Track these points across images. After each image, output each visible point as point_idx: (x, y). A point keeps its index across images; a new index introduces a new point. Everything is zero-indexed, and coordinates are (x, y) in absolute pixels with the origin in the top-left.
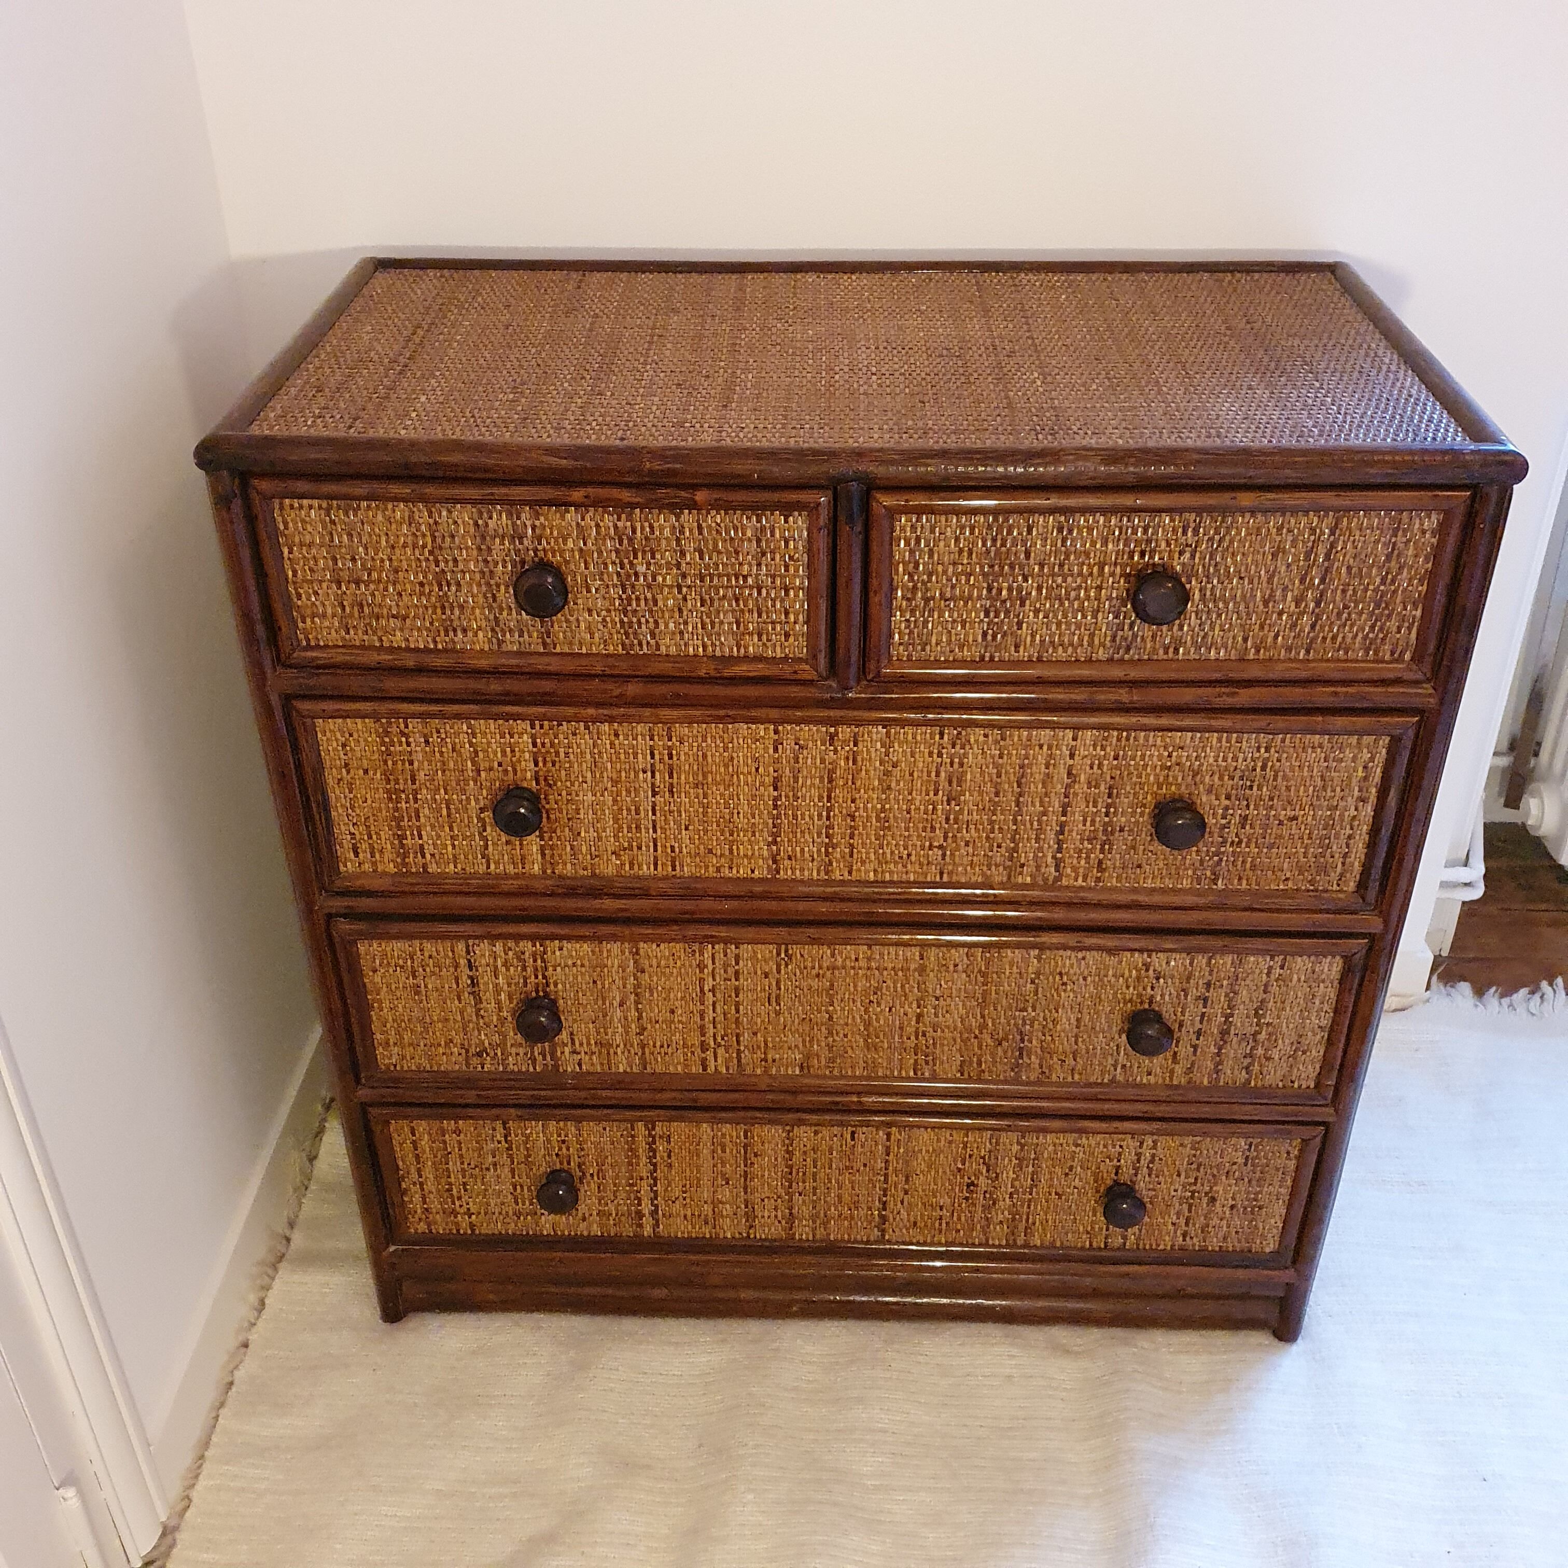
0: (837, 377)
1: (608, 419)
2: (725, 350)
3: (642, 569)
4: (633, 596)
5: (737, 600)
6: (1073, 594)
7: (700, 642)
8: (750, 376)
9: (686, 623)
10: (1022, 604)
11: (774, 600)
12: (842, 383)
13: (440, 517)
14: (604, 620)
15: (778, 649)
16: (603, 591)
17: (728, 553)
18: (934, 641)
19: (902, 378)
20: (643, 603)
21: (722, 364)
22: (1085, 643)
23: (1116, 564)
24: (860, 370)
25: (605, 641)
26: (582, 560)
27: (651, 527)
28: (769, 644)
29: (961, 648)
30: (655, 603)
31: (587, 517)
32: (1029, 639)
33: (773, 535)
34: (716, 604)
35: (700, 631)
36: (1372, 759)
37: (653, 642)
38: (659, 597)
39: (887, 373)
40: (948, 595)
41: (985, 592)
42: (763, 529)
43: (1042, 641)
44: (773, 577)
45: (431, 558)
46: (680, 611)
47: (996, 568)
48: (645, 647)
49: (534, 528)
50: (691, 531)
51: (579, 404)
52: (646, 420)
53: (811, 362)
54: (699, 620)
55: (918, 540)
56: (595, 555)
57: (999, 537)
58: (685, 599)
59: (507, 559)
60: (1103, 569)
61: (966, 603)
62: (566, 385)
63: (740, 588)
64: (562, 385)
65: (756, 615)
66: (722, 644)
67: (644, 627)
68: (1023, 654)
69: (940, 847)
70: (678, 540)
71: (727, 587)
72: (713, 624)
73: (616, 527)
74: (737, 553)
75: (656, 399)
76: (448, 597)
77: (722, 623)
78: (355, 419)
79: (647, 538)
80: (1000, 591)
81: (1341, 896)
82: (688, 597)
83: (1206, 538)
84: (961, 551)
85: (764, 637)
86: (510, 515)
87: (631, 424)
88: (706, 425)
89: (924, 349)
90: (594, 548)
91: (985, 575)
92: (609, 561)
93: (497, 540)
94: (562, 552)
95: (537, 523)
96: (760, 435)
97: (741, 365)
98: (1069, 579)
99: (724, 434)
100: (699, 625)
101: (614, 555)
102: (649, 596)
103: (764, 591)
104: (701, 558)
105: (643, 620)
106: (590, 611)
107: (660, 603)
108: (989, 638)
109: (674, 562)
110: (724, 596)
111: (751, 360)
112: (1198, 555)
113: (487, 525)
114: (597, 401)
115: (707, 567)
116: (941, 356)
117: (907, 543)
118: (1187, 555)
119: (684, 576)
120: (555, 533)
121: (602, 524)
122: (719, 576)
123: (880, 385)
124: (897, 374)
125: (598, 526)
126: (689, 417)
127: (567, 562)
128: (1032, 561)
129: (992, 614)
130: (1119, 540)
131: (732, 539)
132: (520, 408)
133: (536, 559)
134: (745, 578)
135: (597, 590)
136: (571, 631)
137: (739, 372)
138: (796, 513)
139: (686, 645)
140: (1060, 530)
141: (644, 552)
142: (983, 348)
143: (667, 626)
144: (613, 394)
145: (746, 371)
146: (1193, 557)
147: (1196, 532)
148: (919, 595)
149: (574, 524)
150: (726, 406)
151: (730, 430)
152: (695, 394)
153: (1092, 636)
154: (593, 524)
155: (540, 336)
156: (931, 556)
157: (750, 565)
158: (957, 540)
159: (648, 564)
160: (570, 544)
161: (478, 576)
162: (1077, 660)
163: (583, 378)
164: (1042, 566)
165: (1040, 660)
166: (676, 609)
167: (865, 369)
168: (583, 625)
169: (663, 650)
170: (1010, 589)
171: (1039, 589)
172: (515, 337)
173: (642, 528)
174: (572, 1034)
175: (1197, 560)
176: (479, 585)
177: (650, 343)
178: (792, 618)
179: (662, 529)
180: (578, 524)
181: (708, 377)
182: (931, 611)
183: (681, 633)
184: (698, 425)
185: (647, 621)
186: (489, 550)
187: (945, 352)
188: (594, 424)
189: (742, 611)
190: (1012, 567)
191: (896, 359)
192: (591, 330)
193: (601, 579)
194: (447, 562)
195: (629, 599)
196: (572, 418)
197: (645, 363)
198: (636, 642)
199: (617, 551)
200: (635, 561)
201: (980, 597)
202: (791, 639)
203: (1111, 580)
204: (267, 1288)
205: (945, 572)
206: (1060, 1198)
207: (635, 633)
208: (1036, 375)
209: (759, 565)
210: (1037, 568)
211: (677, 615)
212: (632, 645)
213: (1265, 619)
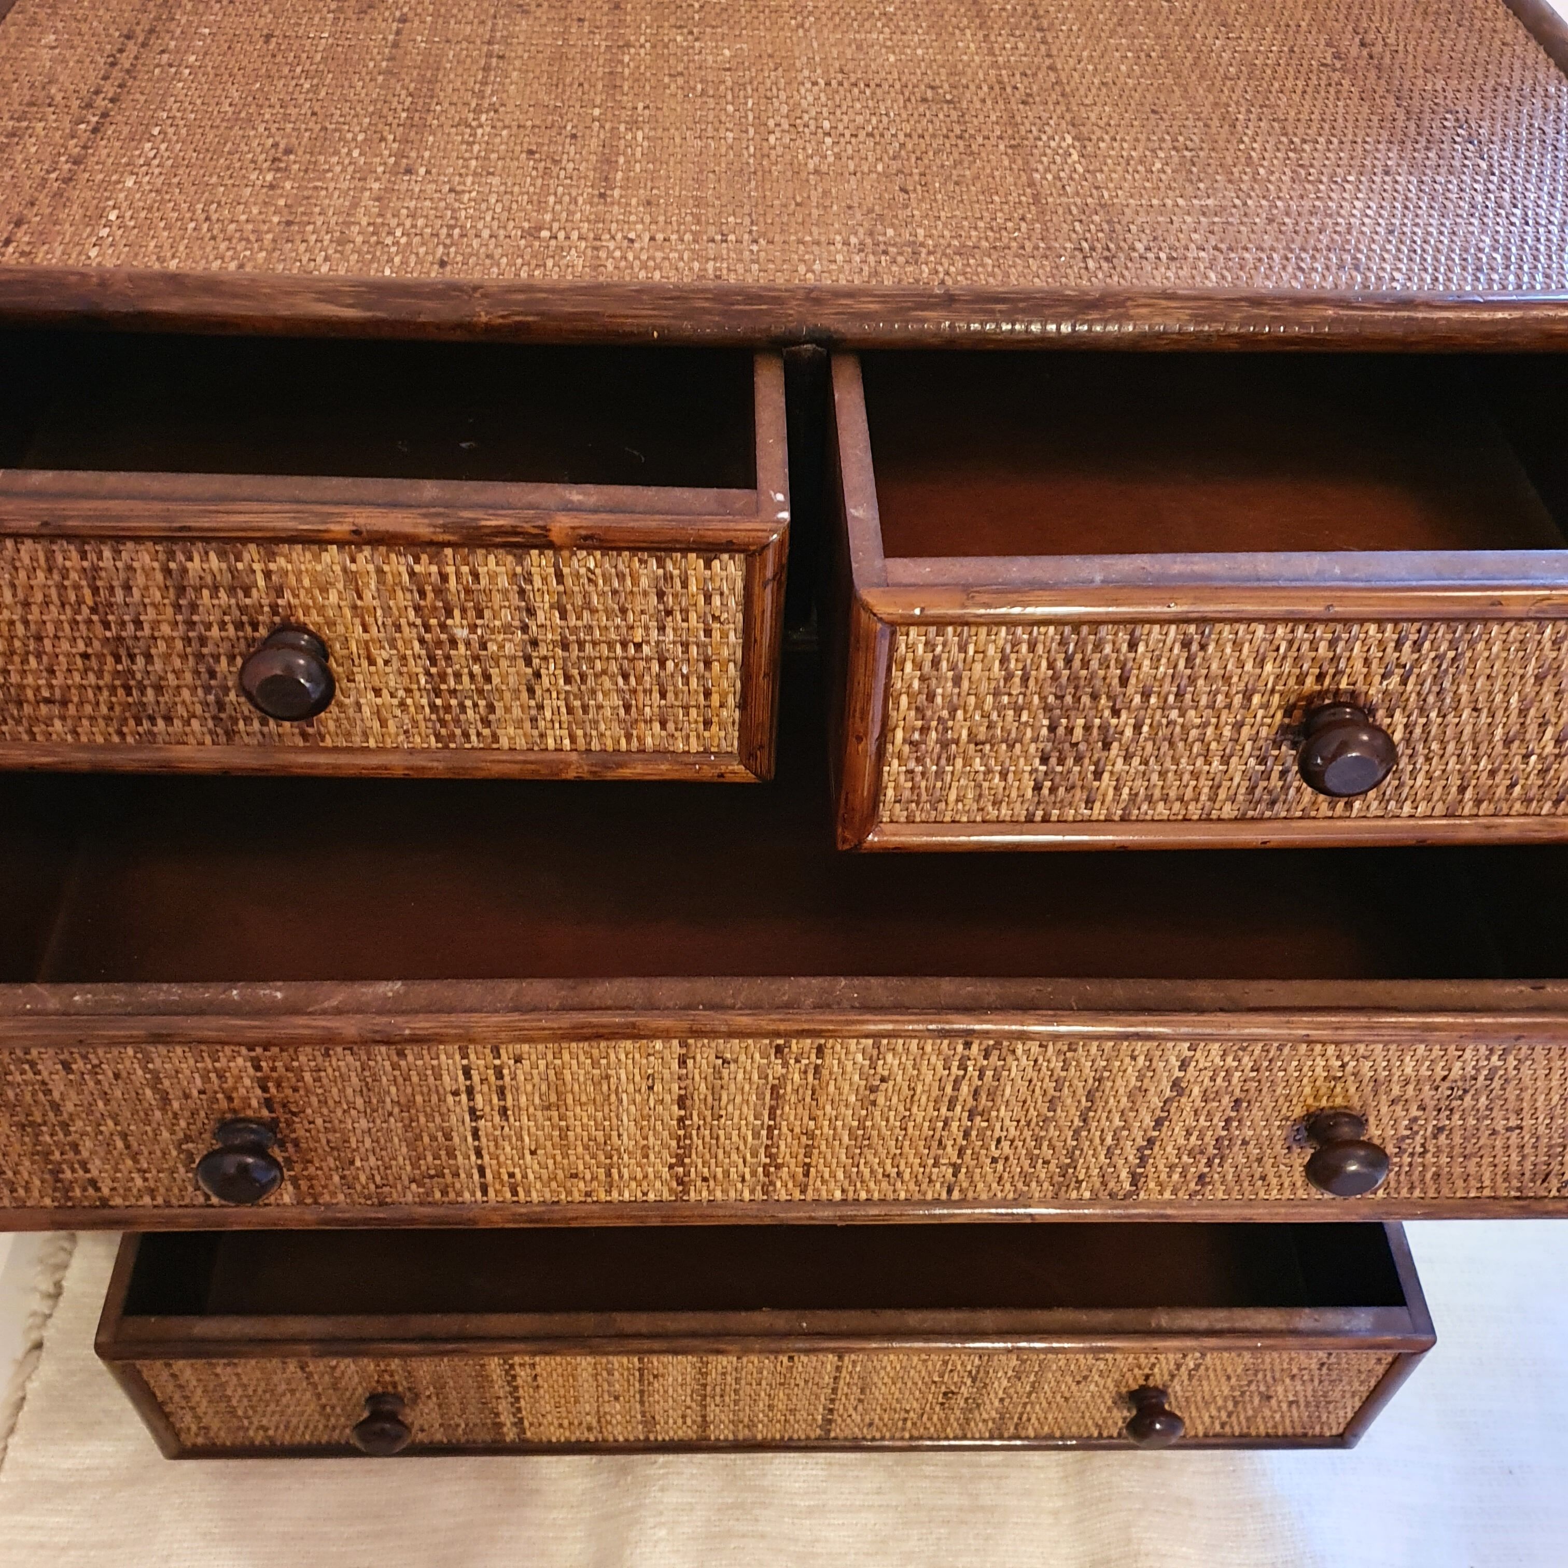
0: (772, 139)
1: (421, 222)
2: (600, 86)
3: (462, 633)
4: (449, 670)
5: (626, 677)
6: (1194, 733)
7: (565, 733)
8: (640, 135)
9: (540, 707)
10: (1107, 746)
11: (686, 679)
12: (780, 150)
13: (100, 558)
14: (402, 704)
15: (693, 740)
16: (396, 663)
17: (609, 614)
18: (952, 797)
19: (870, 143)
20: (466, 679)
21: (597, 112)
22: (1203, 798)
23: (1273, 691)
24: (806, 126)
25: (406, 732)
26: (357, 621)
27: (476, 576)
28: (678, 734)
29: (996, 803)
30: (488, 678)
31: (361, 558)
32: (1111, 792)
33: (685, 585)
34: (591, 681)
35: (565, 717)
37: (486, 732)
38: (494, 671)
39: (847, 133)
40: (981, 737)
41: (1044, 731)
42: (668, 577)
43: (1134, 796)
44: (686, 646)
45: (95, 618)
46: (531, 691)
47: (1069, 699)
48: (474, 738)
49: (268, 574)
50: (544, 579)
51: (376, 192)
52: (480, 225)
53: (730, 108)
54: (562, 703)
55: (936, 663)
56: (379, 612)
57: (1079, 656)
58: (537, 675)
59: (227, 618)
60: (1250, 700)
61: (1011, 747)
62: (356, 153)
63: (632, 660)
64: (349, 153)
65: (656, 695)
66: (602, 735)
67: (470, 712)
68: (1098, 812)
70: (522, 592)
71: (608, 658)
72: (585, 708)
73: (412, 574)
74: (623, 611)
75: (495, 180)
76: (133, 674)
77: (600, 707)
78: (18, 224)
79: (468, 591)
80: (1070, 730)
82: (543, 671)
83: (1433, 654)
84: (1009, 677)
85: (671, 726)
86: (222, 555)
87: (457, 231)
88: (575, 235)
89: (898, 86)
90: (376, 603)
91: (1047, 709)
92: (403, 621)
93: (206, 593)
94: (321, 610)
95: (272, 566)
96: (659, 255)
97: (625, 115)
98: (1192, 713)
99: (603, 254)
100: (564, 710)
101: (411, 613)
102: (476, 669)
103: (670, 665)
104: (563, 617)
105: (469, 703)
106: (377, 692)
107: (496, 680)
108: (1045, 791)
109: (516, 623)
110: (604, 672)
111: (640, 106)
112: (1412, 679)
113: (185, 571)
114: (404, 186)
115: (575, 630)
116: (924, 100)
117: (918, 666)
118: (1396, 679)
119: (535, 643)
120: (306, 582)
121: (386, 568)
122: (595, 643)
123: (838, 156)
124: (862, 135)
125: (380, 571)
126: (548, 217)
127: (331, 624)
128: (1130, 690)
129: (1053, 761)
130: (1284, 658)
131: (615, 592)
132: (282, 202)
133: (277, 619)
134: (638, 646)
135: (386, 662)
136: (348, 719)
137: (622, 128)
138: (725, 556)
139: (542, 736)
140: (1186, 645)
141: (464, 611)
142: (985, 88)
143: (508, 710)
144: (428, 172)
145: (634, 124)
146: (1404, 682)
147: (1417, 646)
148: (934, 735)
149: (337, 568)
150: (602, 196)
151: (612, 245)
152: (555, 170)
153: (1215, 789)
154: (371, 567)
155: (318, 57)
156: (957, 681)
157: (646, 628)
158: (1004, 660)
159: (473, 628)
160: (333, 597)
161: (179, 644)
162: (1185, 819)
163: (382, 139)
164: (1146, 695)
165: (1125, 819)
166: (523, 688)
167: (812, 123)
168: (366, 710)
169: (504, 743)
170: (1087, 728)
171: (1137, 728)
172: (279, 58)
173: (458, 574)
175: (1410, 687)
176: (184, 657)
177: (486, 69)
178: (715, 699)
179: (493, 576)
180: (345, 570)
181: (574, 136)
182: (950, 760)
183: (534, 720)
184: (561, 235)
185: (475, 705)
186: (194, 607)
187: (930, 94)
188: (398, 233)
189: (635, 691)
190: (1095, 697)
191: (858, 106)
192: (395, 45)
193: (393, 646)
194: (123, 624)
195: (443, 677)
196: (364, 222)
197: (478, 111)
198: (458, 732)
199: (417, 609)
200: (449, 622)
201: (1035, 740)
202: (715, 728)
203: (1261, 713)
205: (979, 706)
207: (457, 721)
208: (1069, 140)
209: (662, 629)
210: (1137, 699)
211: (525, 695)
212: (452, 736)
213: (1501, 764)
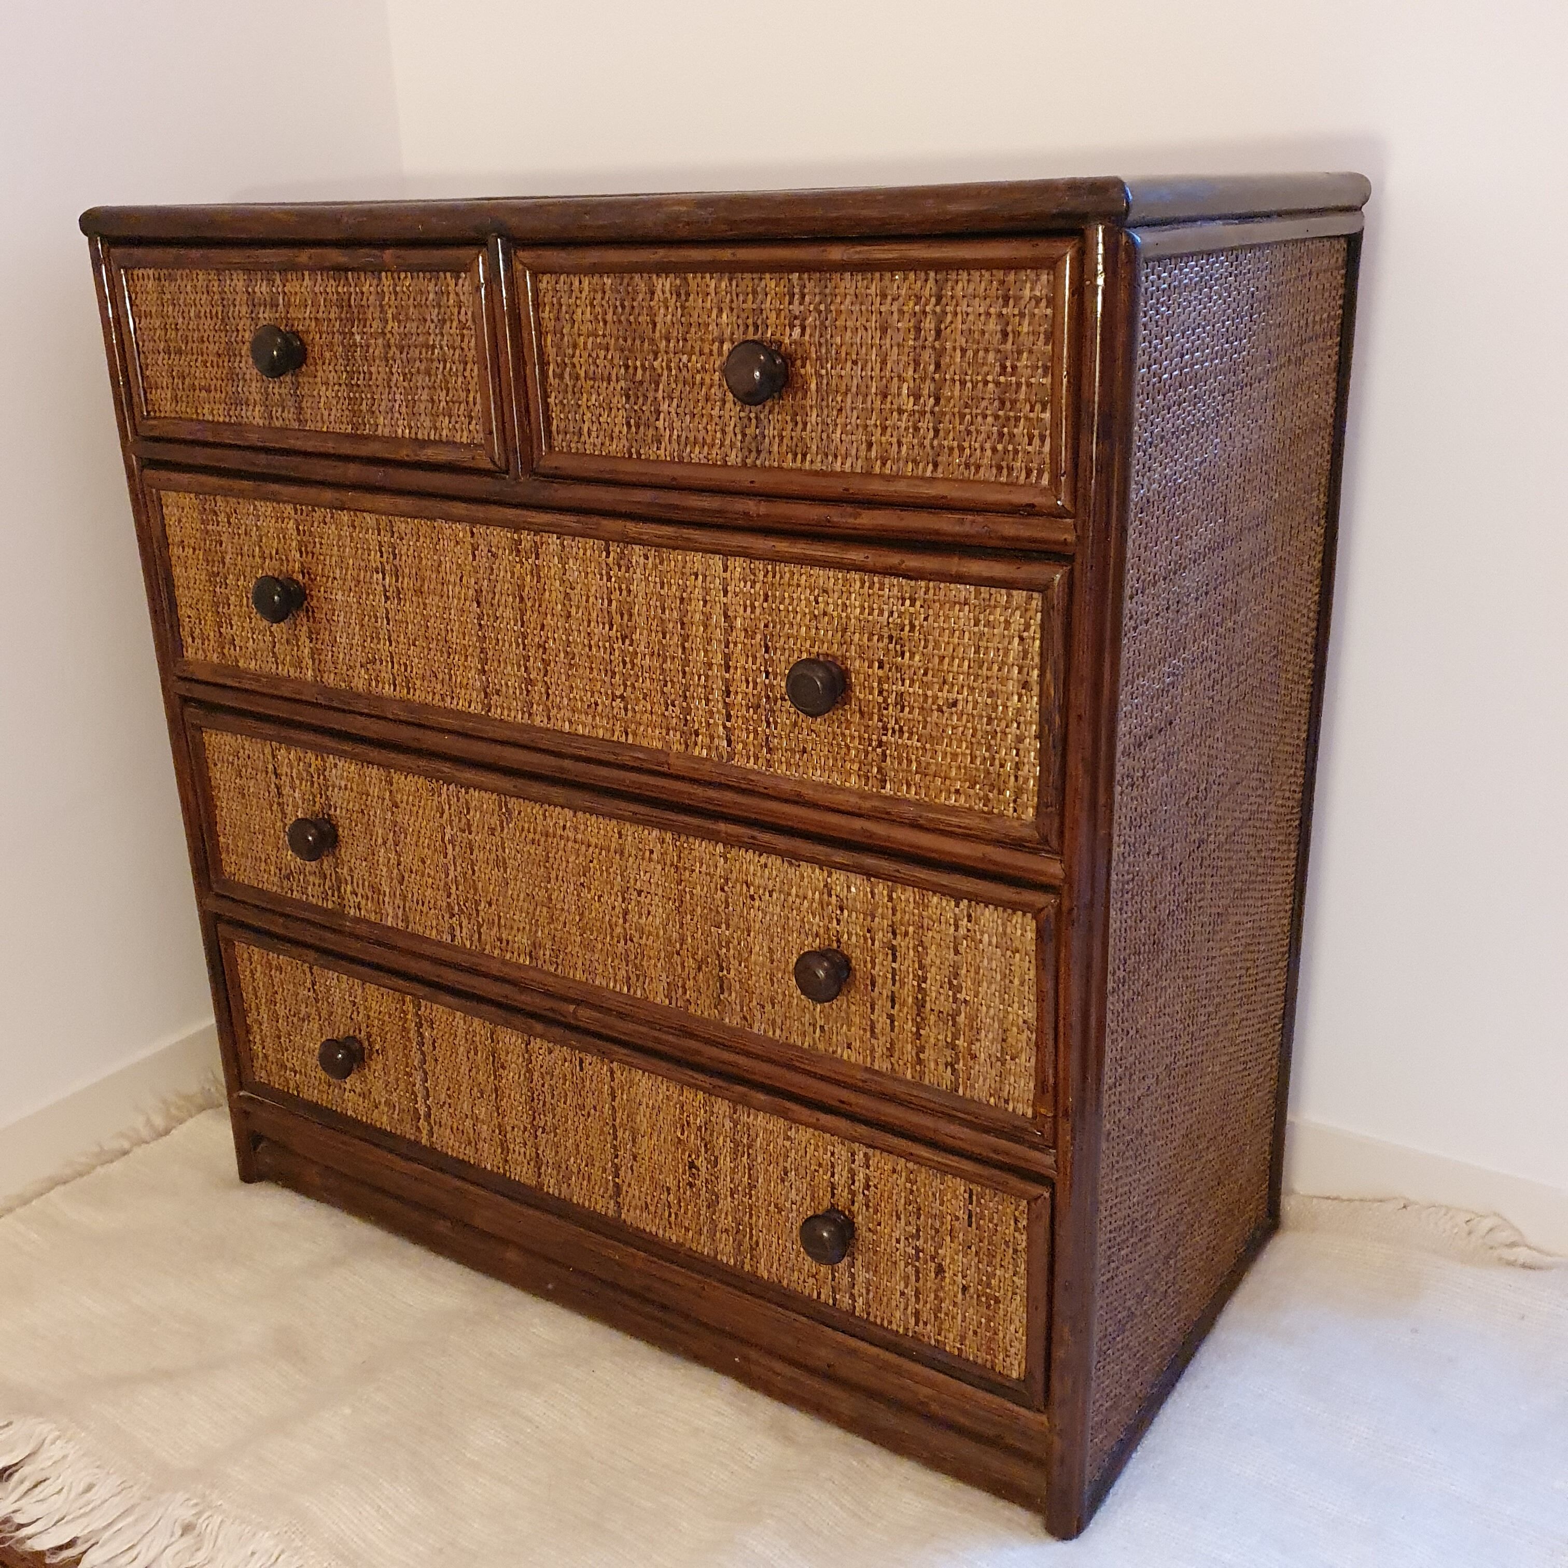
3: (358, 339)
4: (355, 369)
5: (429, 375)
6: (699, 377)
7: (406, 423)
9: (394, 401)
10: (657, 387)
11: (456, 376)
14: (337, 396)
15: (465, 433)
16: (333, 363)
18: (586, 430)
20: (362, 376)
22: (718, 442)
25: (339, 419)
26: (317, 330)
28: (457, 427)
30: (371, 376)
31: (318, 282)
32: (668, 431)
33: (448, 300)
34: (414, 379)
35: (405, 409)
36: (1027, 627)
37: (372, 421)
38: (373, 370)
41: (622, 371)
42: (440, 293)
43: (681, 436)
44: (453, 349)
46: (389, 386)
47: (629, 341)
48: (367, 426)
49: (284, 295)
54: (403, 397)
55: (559, 305)
56: (326, 324)
57: (626, 303)
58: (391, 373)
60: (722, 347)
63: (430, 360)
65: (444, 392)
66: (422, 425)
69: (622, 697)
70: (381, 307)
71: (420, 360)
72: (414, 402)
73: (337, 293)
77: (420, 401)
79: (359, 305)
80: (635, 370)
81: (1016, 824)
82: (394, 370)
84: (596, 320)
85: (453, 419)
86: (268, 281)
90: (324, 316)
91: (620, 350)
92: (335, 330)
94: (303, 321)
95: (286, 289)
98: (694, 358)
100: (404, 403)
101: (338, 323)
102: (366, 369)
103: (448, 365)
104: (399, 326)
105: (363, 396)
106: (327, 386)
107: (374, 378)
108: (633, 429)
109: (380, 331)
110: (419, 370)
112: (807, 331)
113: (254, 292)
117: (551, 310)
118: (798, 330)
119: (388, 347)
120: (298, 301)
121: (328, 290)
122: (414, 346)
125: (325, 292)
127: (307, 331)
128: (658, 334)
134: (433, 349)
135: (329, 362)
136: (315, 407)
138: (463, 275)
139: (396, 425)
140: (678, 296)
141: (358, 320)
147: (801, 298)
149: (309, 290)
153: (723, 433)
154: (322, 290)
156: (572, 325)
157: (435, 334)
159: (363, 333)
160: (308, 312)
165: (681, 462)
166: (386, 384)
170: (643, 369)
173: (355, 294)
174: (351, 870)
178: (471, 396)
179: (368, 294)
180: (312, 290)
182: (580, 393)
183: (392, 411)
185: (366, 397)
186: (257, 319)
189: (434, 388)
194: (232, 332)
195: (352, 372)
198: (360, 421)
199: (340, 319)
200: (353, 330)
202: (473, 422)
204: (181, 1121)
205: (585, 345)
206: (779, 1212)
207: (359, 411)
209: (441, 334)
211: (387, 391)
212: (358, 424)
